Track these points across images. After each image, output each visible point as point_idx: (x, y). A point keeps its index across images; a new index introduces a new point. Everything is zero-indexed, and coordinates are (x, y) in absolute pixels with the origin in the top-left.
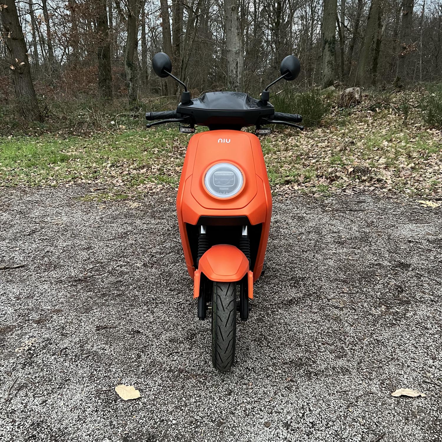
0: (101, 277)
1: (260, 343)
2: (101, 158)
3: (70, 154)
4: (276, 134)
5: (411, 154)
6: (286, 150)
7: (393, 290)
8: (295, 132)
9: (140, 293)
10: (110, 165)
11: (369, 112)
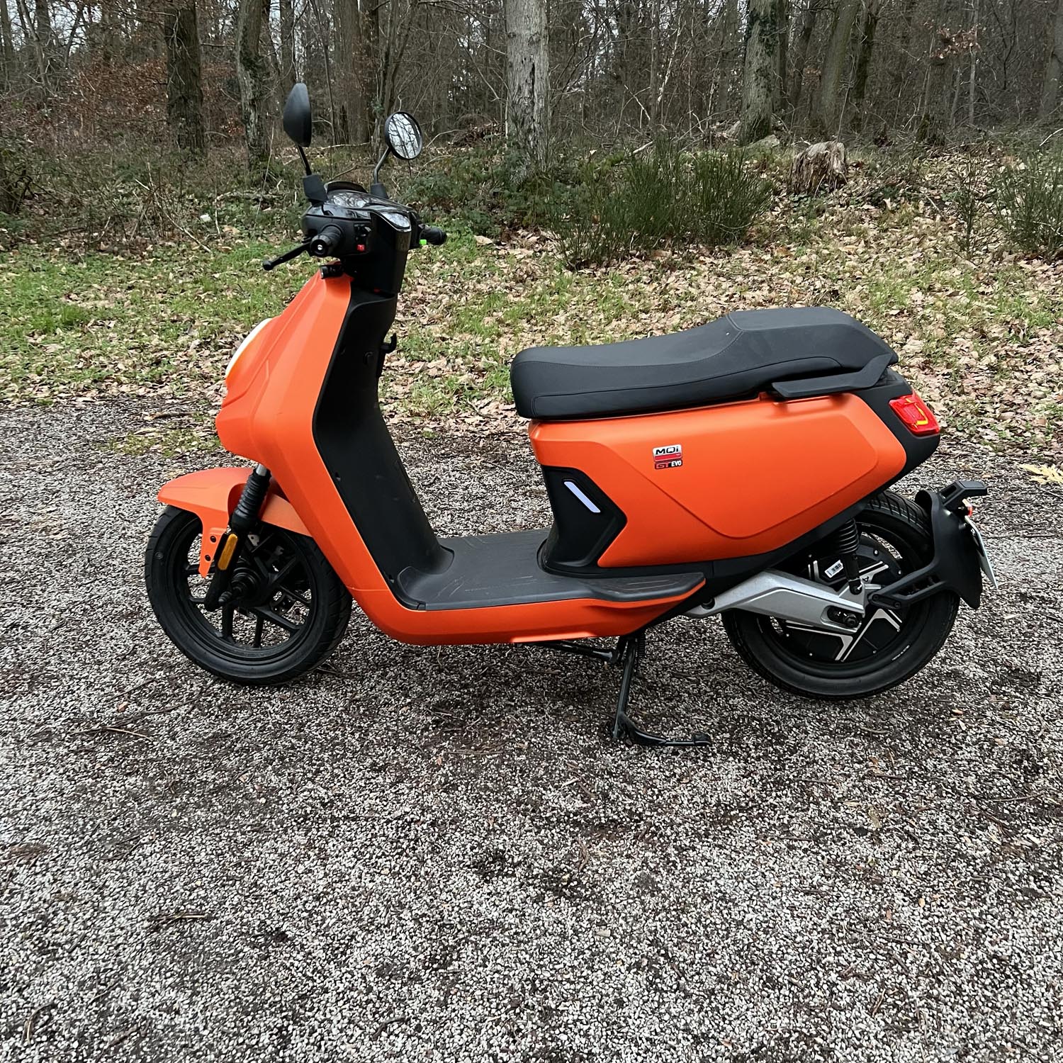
0: (166, 718)
1: (655, 977)
2: (174, 321)
3: (88, 305)
4: (635, 262)
5: (985, 329)
6: (665, 308)
7: (1011, 767)
8: (684, 258)
9: (284, 780)
10: (197, 342)
11: (866, 207)
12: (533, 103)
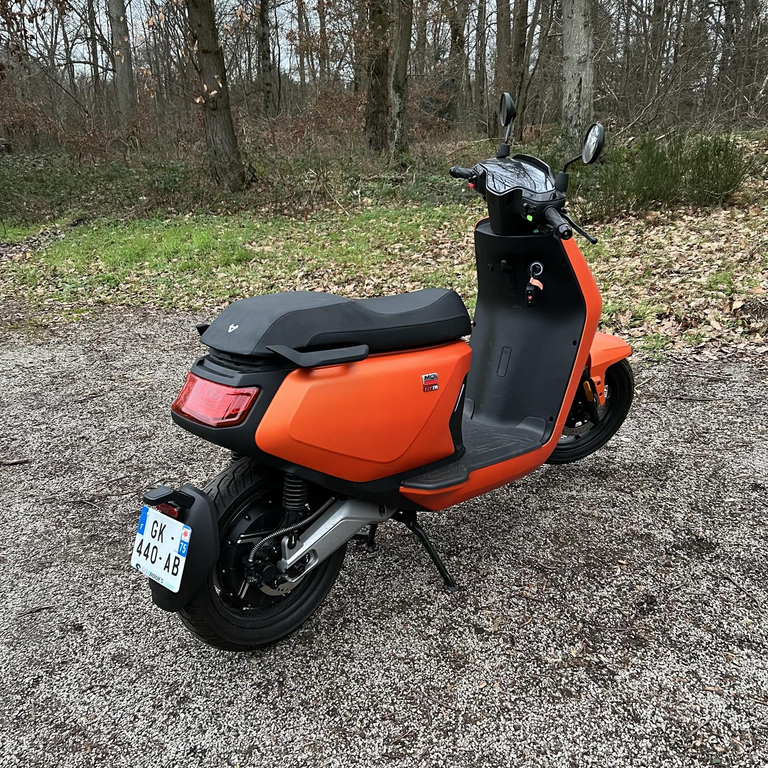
0: (118, 499)
2: (299, 260)
4: (630, 220)
6: (633, 254)
7: (631, 606)
8: (669, 217)
10: (302, 274)
12: (579, 106)
